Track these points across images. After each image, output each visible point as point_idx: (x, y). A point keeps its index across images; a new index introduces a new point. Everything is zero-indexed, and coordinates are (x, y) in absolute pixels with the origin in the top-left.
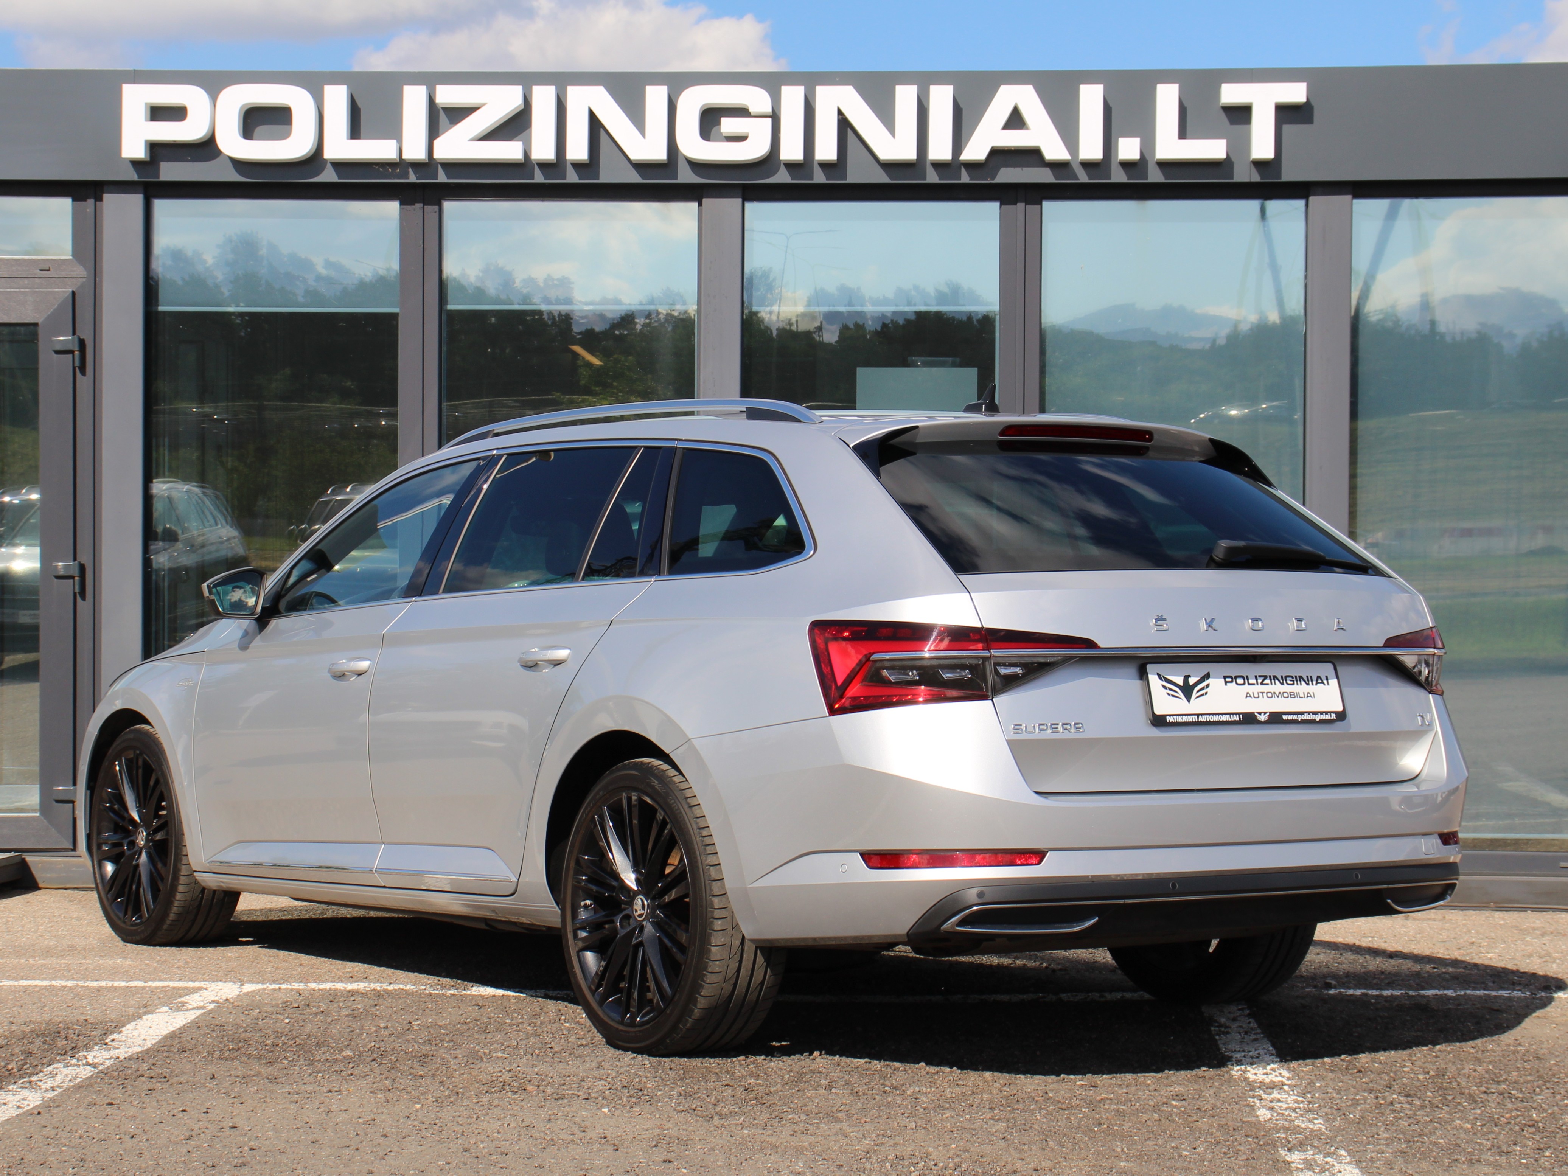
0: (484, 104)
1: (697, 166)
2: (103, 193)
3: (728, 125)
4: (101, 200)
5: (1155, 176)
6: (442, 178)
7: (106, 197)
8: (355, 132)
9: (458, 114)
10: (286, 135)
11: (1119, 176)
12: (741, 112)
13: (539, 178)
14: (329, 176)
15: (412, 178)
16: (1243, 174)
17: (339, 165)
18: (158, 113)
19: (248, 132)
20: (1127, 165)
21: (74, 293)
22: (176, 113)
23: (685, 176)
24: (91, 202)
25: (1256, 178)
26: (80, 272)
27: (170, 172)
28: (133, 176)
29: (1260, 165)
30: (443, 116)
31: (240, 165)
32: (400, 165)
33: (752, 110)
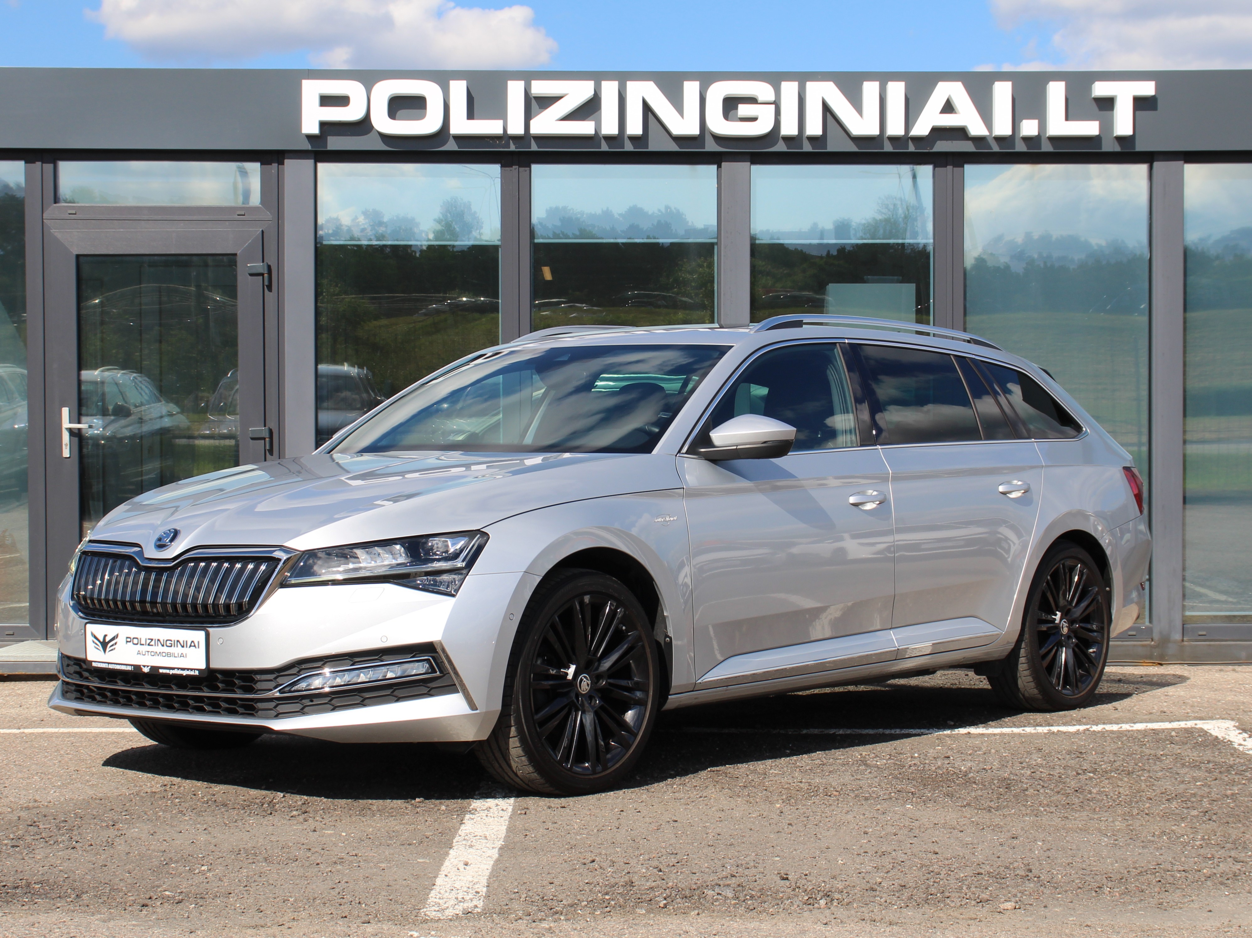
0: (566, 95)
1: (719, 139)
2: (284, 159)
3: (744, 110)
4: (283, 164)
5: (1047, 147)
6: (534, 147)
7: (287, 161)
8: (471, 115)
9: (546, 102)
10: (422, 117)
11: (1021, 147)
12: (752, 100)
13: (604, 147)
14: (451, 146)
15: (512, 148)
16: (1109, 146)
17: (459, 138)
18: (326, 101)
19: (392, 114)
20: (1027, 140)
21: (263, 232)
22: (342, 101)
23: (711, 146)
24: (275, 165)
25: (1117, 149)
26: (268, 215)
27: (335, 143)
28: (308, 147)
29: (1121, 139)
30: (534, 103)
31: (386, 138)
32: (505, 137)
33: (760, 99)
